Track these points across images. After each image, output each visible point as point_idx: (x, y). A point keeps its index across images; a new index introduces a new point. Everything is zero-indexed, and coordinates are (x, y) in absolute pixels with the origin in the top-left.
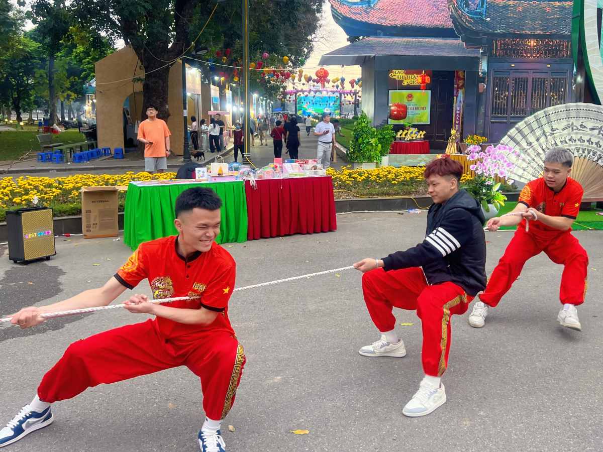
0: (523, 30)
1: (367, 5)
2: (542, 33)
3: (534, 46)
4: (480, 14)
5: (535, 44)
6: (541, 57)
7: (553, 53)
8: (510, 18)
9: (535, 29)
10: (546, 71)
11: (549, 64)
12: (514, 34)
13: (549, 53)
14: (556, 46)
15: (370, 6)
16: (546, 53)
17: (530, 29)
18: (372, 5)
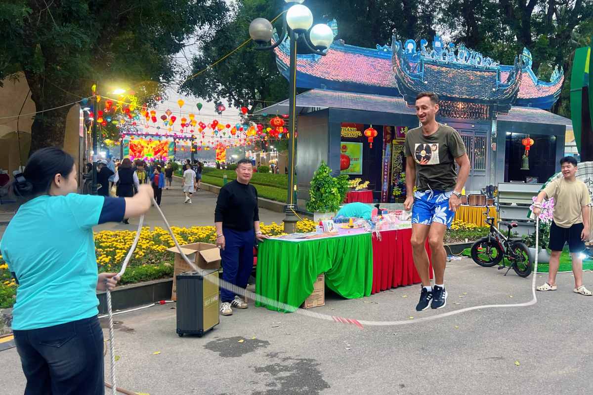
0: (453, 94)
1: (311, 58)
2: (467, 97)
3: (462, 108)
4: (419, 77)
5: (463, 107)
6: (467, 118)
7: (476, 116)
8: (443, 82)
9: (463, 93)
10: (471, 131)
11: (474, 124)
12: (446, 96)
13: (473, 115)
14: (478, 109)
15: (314, 60)
16: (471, 115)
17: (459, 93)
18: (316, 60)
